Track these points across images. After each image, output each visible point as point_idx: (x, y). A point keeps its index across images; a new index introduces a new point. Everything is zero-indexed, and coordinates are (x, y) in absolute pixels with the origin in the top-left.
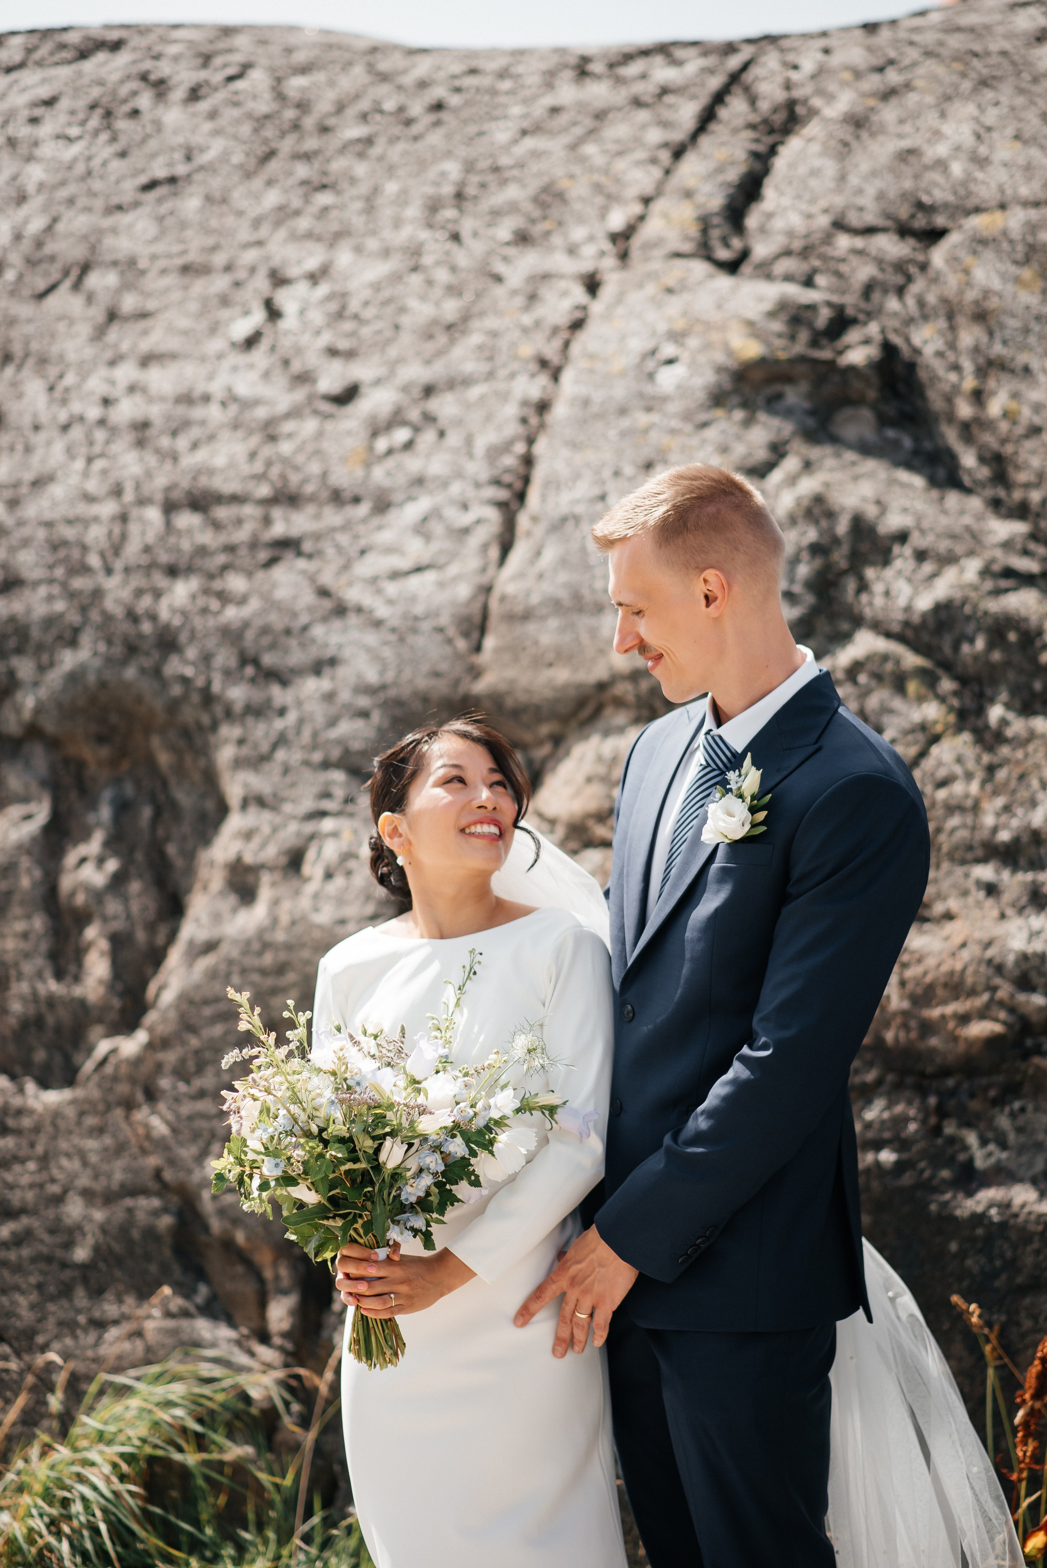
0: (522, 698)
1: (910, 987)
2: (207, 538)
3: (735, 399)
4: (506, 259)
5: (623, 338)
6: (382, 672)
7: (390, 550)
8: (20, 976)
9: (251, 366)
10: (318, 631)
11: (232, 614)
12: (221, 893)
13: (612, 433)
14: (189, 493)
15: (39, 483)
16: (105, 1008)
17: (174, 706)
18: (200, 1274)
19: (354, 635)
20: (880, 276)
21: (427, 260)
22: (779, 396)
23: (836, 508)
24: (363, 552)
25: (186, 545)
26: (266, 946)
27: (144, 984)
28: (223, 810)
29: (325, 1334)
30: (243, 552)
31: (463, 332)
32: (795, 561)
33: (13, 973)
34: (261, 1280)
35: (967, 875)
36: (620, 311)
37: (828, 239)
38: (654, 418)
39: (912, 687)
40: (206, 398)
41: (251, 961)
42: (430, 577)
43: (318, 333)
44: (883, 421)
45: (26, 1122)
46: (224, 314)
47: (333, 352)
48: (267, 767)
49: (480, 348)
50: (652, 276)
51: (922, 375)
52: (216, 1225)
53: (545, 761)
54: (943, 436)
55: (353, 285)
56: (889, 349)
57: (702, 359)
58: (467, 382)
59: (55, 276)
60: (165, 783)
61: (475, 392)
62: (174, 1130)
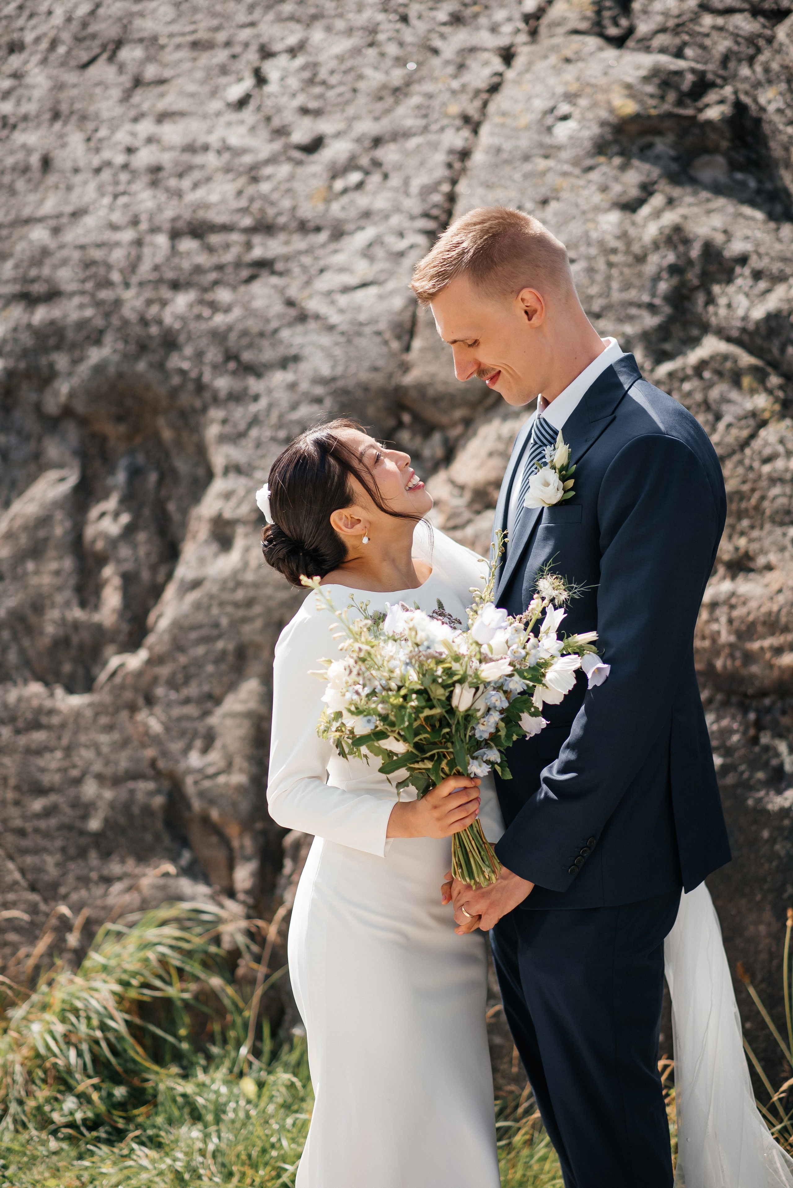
0: (440, 388)
1: (736, 624)
2: (203, 259)
3: (615, 148)
4: (443, 36)
5: (529, 99)
6: (333, 367)
7: (342, 270)
8: (53, 606)
9: (242, 122)
10: (285, 334)
11: (220, 320)
12: (206, 542)
13: (517, 176)
14: (190, 223)
15: (77, 214)
16: (116, 631)
17: (174, 393)
18: (184, 842)
19: (314, 337)
20: (736, 48)
21: (381, 37)
22: (650, 146)
23: (691, 236)
24: (322, 271)
25: (186, 265)
26: (239, 584)
27: (146, 612)
28: (210, 476)
29: (278, 891)
30: (230, 270)
31: (406, 95)
32: (656, 279)
33: (48, 602)
34: (230, 849)
35: (784, 535)
36: (528, 76)
37: (695, 18)
38: (551, 163)
39: (746, 381)
40: (206, 148)
41: (226, 596)
42: (372, 291)
43: (294, 95)
44: (733, 166)
45: (55, 720)
46: (223, 80)
47: (304, 111)
48: (243, 442)
49: (418, 107)
50: (555, 49)
51: (766, 128)
52: (197, 804)
53: (457, 439)
54: (781, 178)
55: (322, 58)
56: (739, 107)
57: (590, 115)
58: (407, 134)
59: (96, 51)
60: (167, 455)
61: (413, 143)
62: (167, 729)
